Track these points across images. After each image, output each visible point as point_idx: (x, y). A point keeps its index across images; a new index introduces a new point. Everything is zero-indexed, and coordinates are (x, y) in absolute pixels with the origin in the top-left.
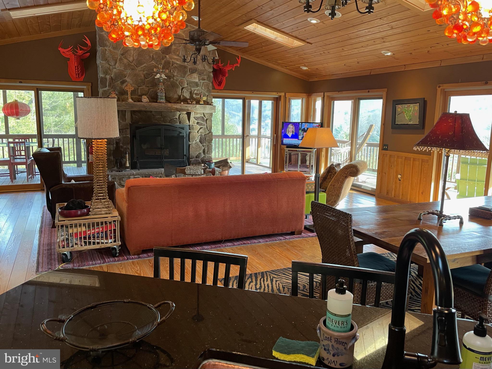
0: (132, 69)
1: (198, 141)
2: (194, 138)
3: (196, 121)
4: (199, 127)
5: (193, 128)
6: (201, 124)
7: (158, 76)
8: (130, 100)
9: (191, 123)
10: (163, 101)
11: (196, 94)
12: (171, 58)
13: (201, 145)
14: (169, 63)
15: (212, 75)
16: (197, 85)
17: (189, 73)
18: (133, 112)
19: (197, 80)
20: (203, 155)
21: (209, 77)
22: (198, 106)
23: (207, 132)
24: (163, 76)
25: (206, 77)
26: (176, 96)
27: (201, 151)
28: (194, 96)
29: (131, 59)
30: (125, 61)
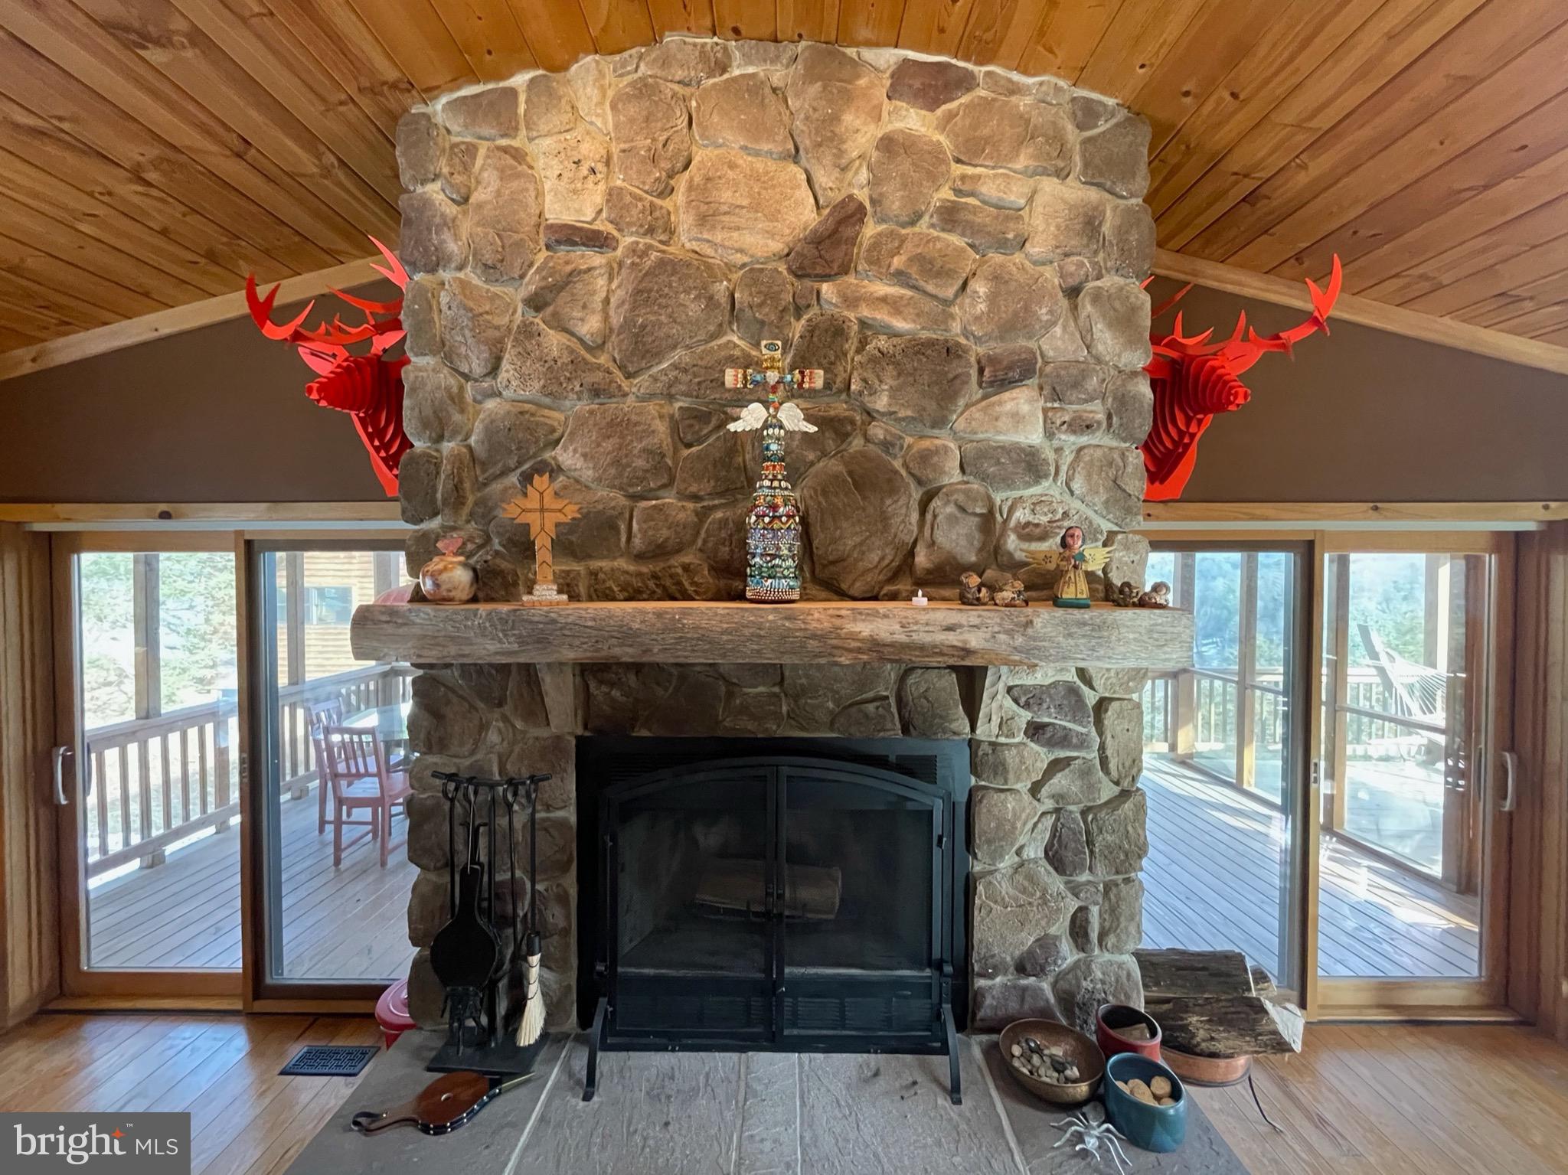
0: (596, 392)
1: (1035, 851)
2: (1005, 834)
3: (1026, 716)
4: (1040, 756)
5: (1000, 769)
6: (1063, 739)
7: (752, 417)
8: (546, 593)
9: (985, 731)
10: (786, 584)
11: (1028, 532)
12: (851, 301)
13: (1056, 883)
14: (837, 330)
15: (1144, 390)
16: (1031, 465)
17: (974, 391)
18: (590, 671)
19: (1033, 436)
20: (1068, 954)
21: (1123, 402)
22: (1044, 618)
23: (1107, 791)
24: (793, 417)
25: (1097, 411)
26: (878, 556)
27: (1060, 927)
28: (1012, 542)
29: (590, 326)
30: (554, 341)
